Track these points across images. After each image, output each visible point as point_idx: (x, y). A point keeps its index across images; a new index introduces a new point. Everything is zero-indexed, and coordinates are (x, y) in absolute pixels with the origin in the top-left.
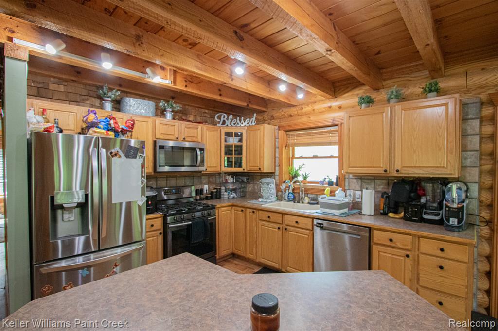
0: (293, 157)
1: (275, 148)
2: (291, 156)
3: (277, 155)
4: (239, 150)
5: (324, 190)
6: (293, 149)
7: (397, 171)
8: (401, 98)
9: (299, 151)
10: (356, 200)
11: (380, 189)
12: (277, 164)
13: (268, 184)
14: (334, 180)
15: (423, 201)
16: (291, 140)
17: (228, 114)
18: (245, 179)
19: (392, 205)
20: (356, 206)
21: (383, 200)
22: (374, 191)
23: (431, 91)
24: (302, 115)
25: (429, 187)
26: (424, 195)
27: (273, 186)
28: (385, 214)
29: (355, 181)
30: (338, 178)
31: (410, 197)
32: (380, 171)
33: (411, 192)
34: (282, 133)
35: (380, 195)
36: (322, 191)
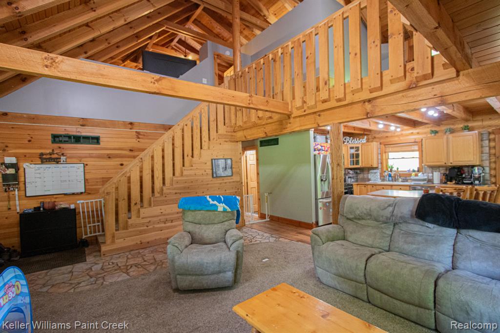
0: (388, 159)
1: (378, 154)
2: (387, 158)
3: (379, 158)
4: (357, 156)
5: (411, 174)
6: (388, 155)
7: (451, 163)
8: (452, 131)
9: (391, 155)
10: (430, 178)
11: (442, 172)
12: (379, 162)
13: (375, 173)
14: (416, 169)
15: (464, 176)
16: (388, 150)
17: (350, 137)
18: (358, 171)
19: (449, 178)
20: (430, 181)
21: (444, 177)
22: (439, 173)
23: (465, 129)
24: (394, 136)
25: (466, 169)
26: (464, 173)
27: (379, 174)
28: (445, 183)
29: (428, 169)
30: (418, 168)
31: (457, 175)
32: (443, 164)
33: (458, 172)
34: (382, 146)
35: (442, 175)
36: (410, 175)
